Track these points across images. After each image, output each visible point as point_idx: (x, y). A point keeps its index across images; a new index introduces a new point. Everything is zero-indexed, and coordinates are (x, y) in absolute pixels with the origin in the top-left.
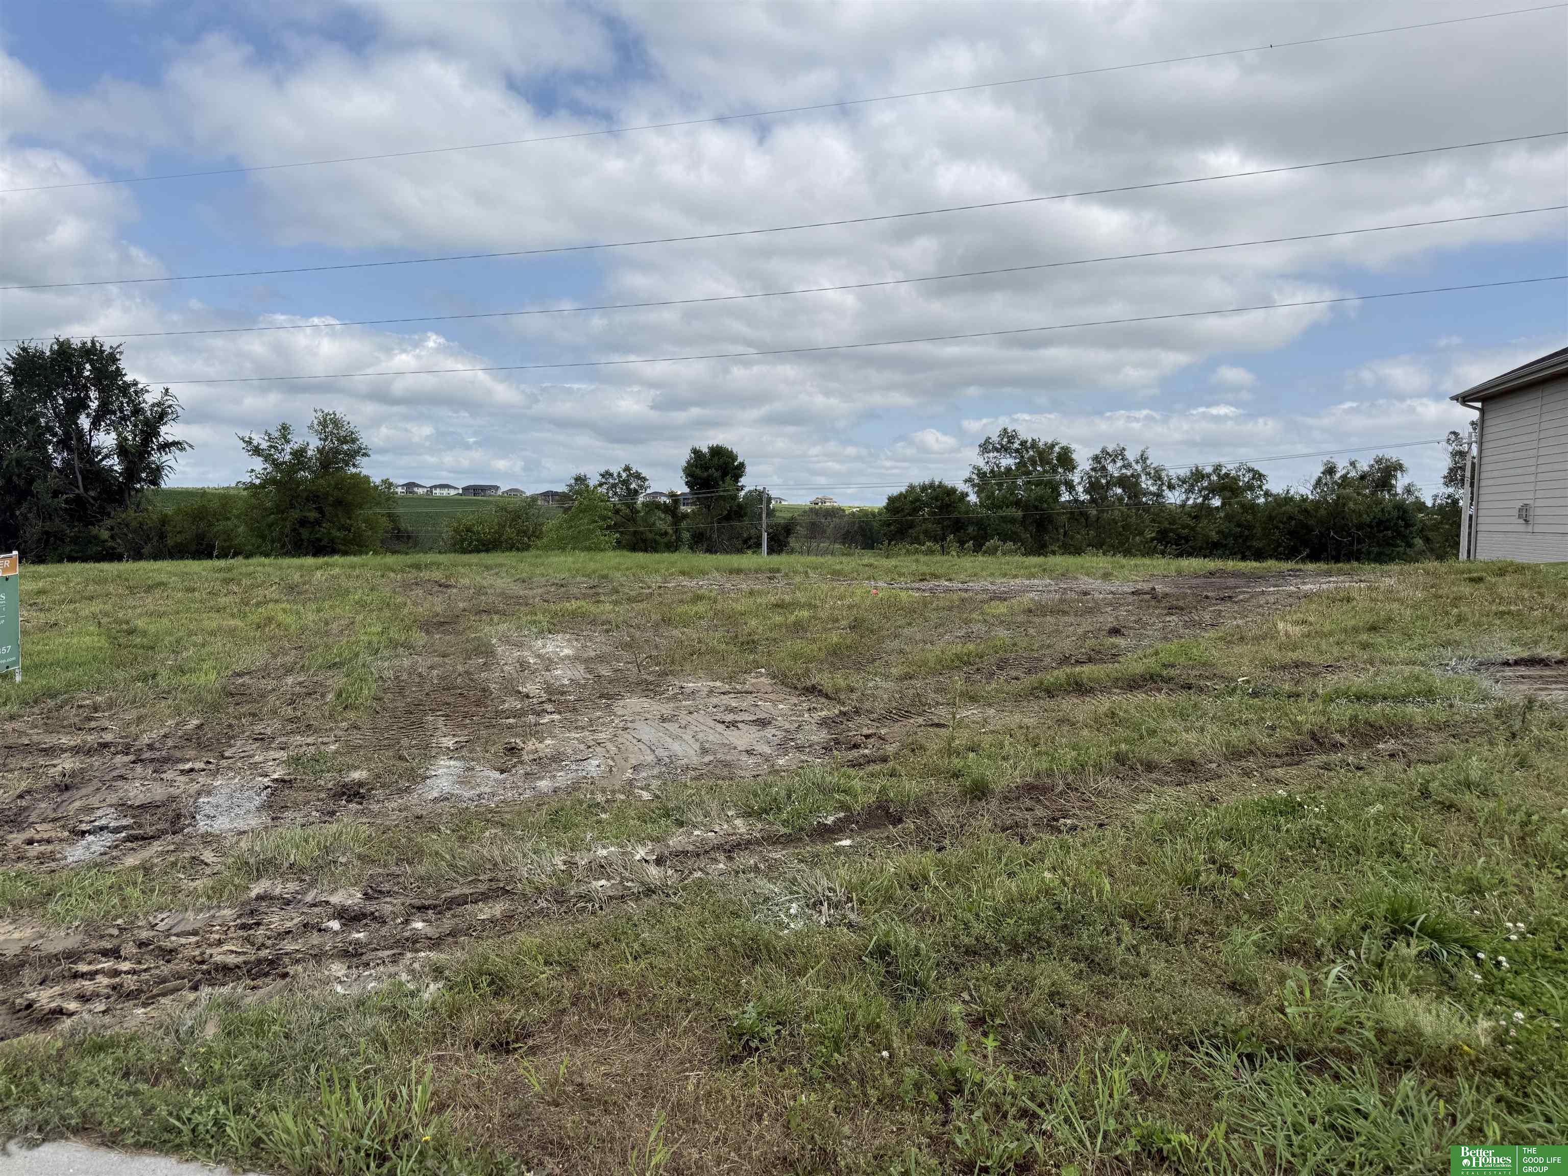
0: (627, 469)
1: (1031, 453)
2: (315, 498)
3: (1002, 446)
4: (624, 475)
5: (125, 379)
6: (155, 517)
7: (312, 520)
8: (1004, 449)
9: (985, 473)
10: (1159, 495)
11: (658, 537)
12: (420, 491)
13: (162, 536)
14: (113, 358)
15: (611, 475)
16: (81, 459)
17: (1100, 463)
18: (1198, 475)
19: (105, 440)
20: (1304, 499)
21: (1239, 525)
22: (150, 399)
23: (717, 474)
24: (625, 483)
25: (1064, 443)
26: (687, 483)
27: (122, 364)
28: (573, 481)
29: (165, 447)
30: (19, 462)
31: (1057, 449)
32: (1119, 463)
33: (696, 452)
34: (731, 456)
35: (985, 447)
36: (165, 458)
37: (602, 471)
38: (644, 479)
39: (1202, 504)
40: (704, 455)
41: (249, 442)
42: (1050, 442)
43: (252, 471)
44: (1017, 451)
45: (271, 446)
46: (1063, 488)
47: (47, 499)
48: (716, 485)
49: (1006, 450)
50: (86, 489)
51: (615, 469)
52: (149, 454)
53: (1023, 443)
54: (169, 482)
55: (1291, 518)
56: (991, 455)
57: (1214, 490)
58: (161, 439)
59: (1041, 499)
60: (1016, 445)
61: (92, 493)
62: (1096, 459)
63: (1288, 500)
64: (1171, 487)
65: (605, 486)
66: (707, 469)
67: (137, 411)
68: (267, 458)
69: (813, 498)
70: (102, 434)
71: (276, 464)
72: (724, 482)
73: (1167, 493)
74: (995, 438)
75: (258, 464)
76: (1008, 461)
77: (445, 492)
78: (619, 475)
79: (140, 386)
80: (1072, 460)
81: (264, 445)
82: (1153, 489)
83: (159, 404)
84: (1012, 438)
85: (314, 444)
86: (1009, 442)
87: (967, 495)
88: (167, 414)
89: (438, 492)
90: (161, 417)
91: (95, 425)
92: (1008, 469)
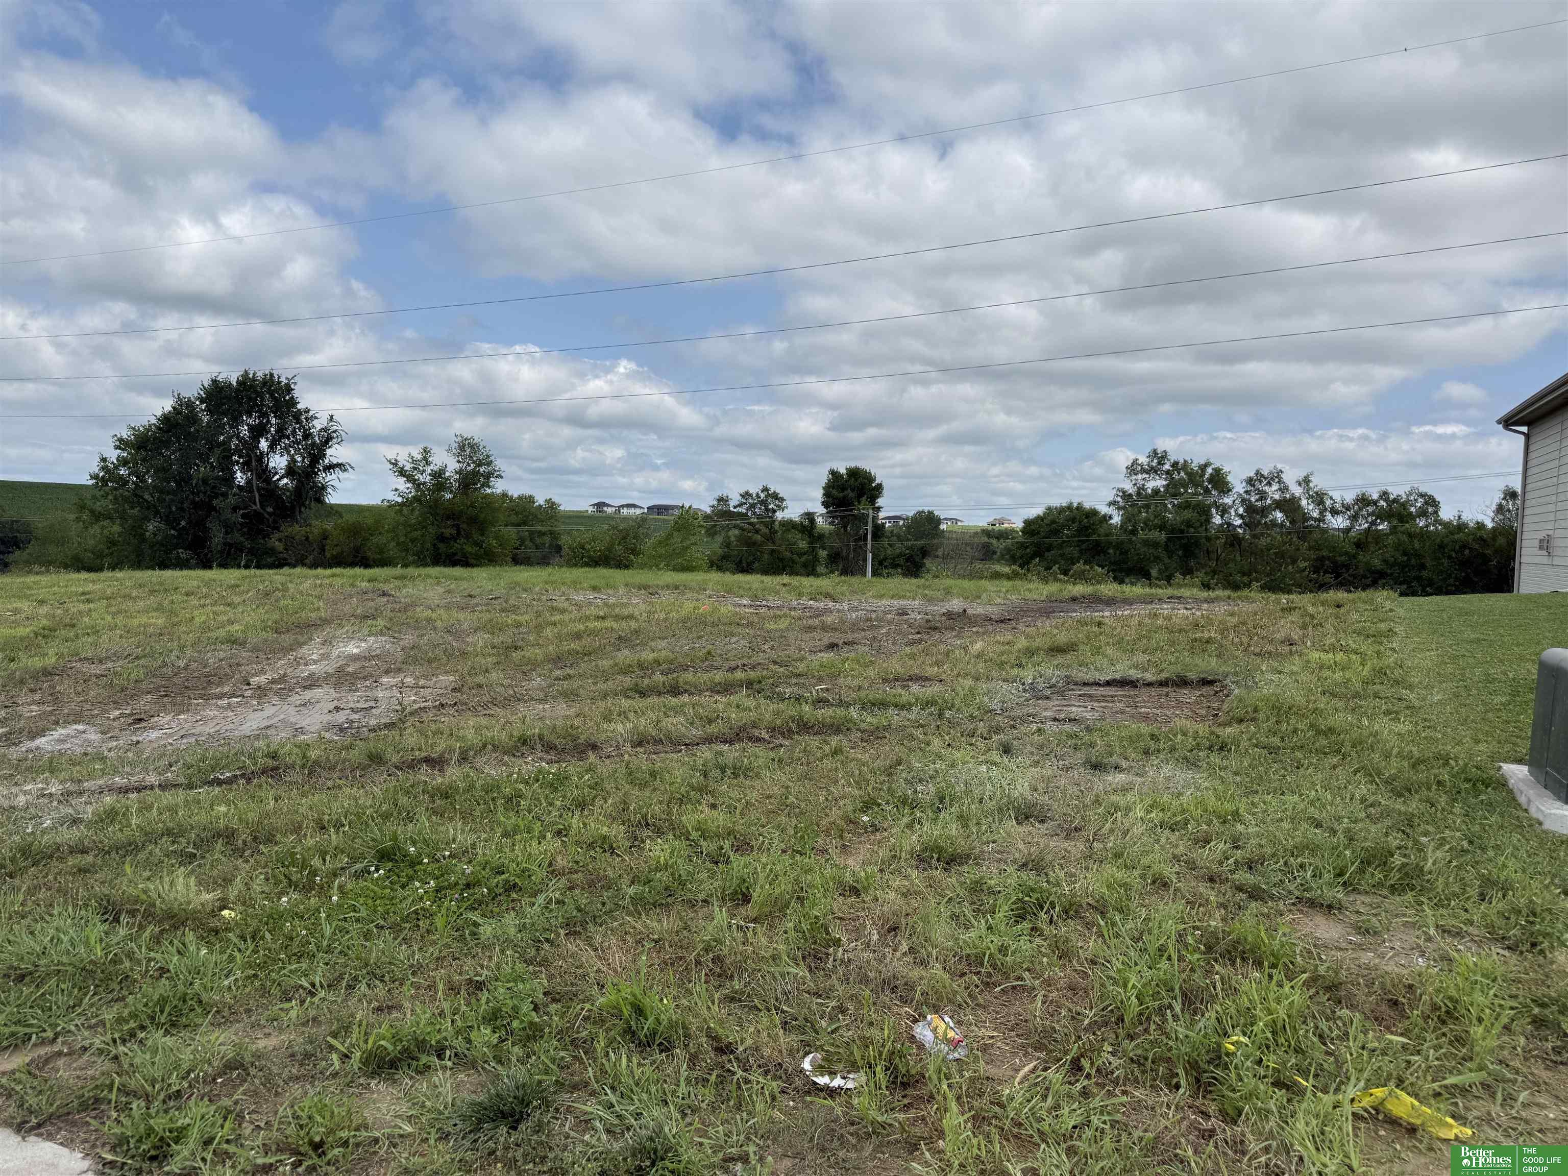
0: (765, 489)
1: (1182, 474)
2: (451, 515)
3: (1152, 468)
4: (762, 495)
5: (299, 406)
6: (316, 531)
7: (448, 535)
8: (1152, 471)
9: (1130, 495)
10: (1321, 520)
11: (795, 557)
12: (609, 510)
13: (323, 550)
14: (289, 389)
15: (751, 495)
16: (259, 477)
17: (1254, 486)
18: (1363, 501)
19: (278, 462)
20: (1480, 526)
21: (1405, 553)
22: (318, 425)
23: (851, 495)
24: (764, 503)
25: (1217, 464)
26: (823, 503)
27: (296, 394)
28: (715, 503)
29: (330, 468)
30: (205, 481)
31: (1209, 470)
32: (1275, 487)
33: (833, 473)
34: (869, 478)
35: (1133, 469)
36: (329, 478)
37: (742, 491)
38: (782, 500)
39: (1368, 530)
40: (841, 476)
41: (395, 464)
42: (1203, 462)
43: (396, 490)
44: (1168, 472)
45: (415, 468)
46: (1214, 511)
47: (227, 514)
48: (851, 504)
49: (1156, 472)
50: (262, 506)
51: (754, 489)
52: (316, 474)
53: (1175, 464)
54: (333, 498)
55: (1464, 546)
56: (1140, 476)
57: (1382, 515)
58: (327, 461)
59: (1189, 524)
60: (1167, 467)
61: (270, 510)
62: (1250, 481)
63: (1461, 527)
64: (1335, 512)
65: (745, 507)
66: (843, 489)
67: (307, 436)
68: (410, 478)
69: (991, 520)
70: (277, 456)
71: (418, 485)
72: (859, 503)
73: (1329, 516)
74: (1143, 460)
75: (402, 484)
76: (1157, 483)
77: (632, 511)
78: (758, 495)
79: (311, 413)
80: (1227, 483)
81: (408, 467)
82: (1315, 514)
83: (325, 429)
84: (1161, 458)
85: (451, 465)
86: (1159, 463)
87: (1111, 517)
88: (332, 438)
89: (625, 511)
90: (327, 441)
91: (272, 447)
92: (1156, 492)
